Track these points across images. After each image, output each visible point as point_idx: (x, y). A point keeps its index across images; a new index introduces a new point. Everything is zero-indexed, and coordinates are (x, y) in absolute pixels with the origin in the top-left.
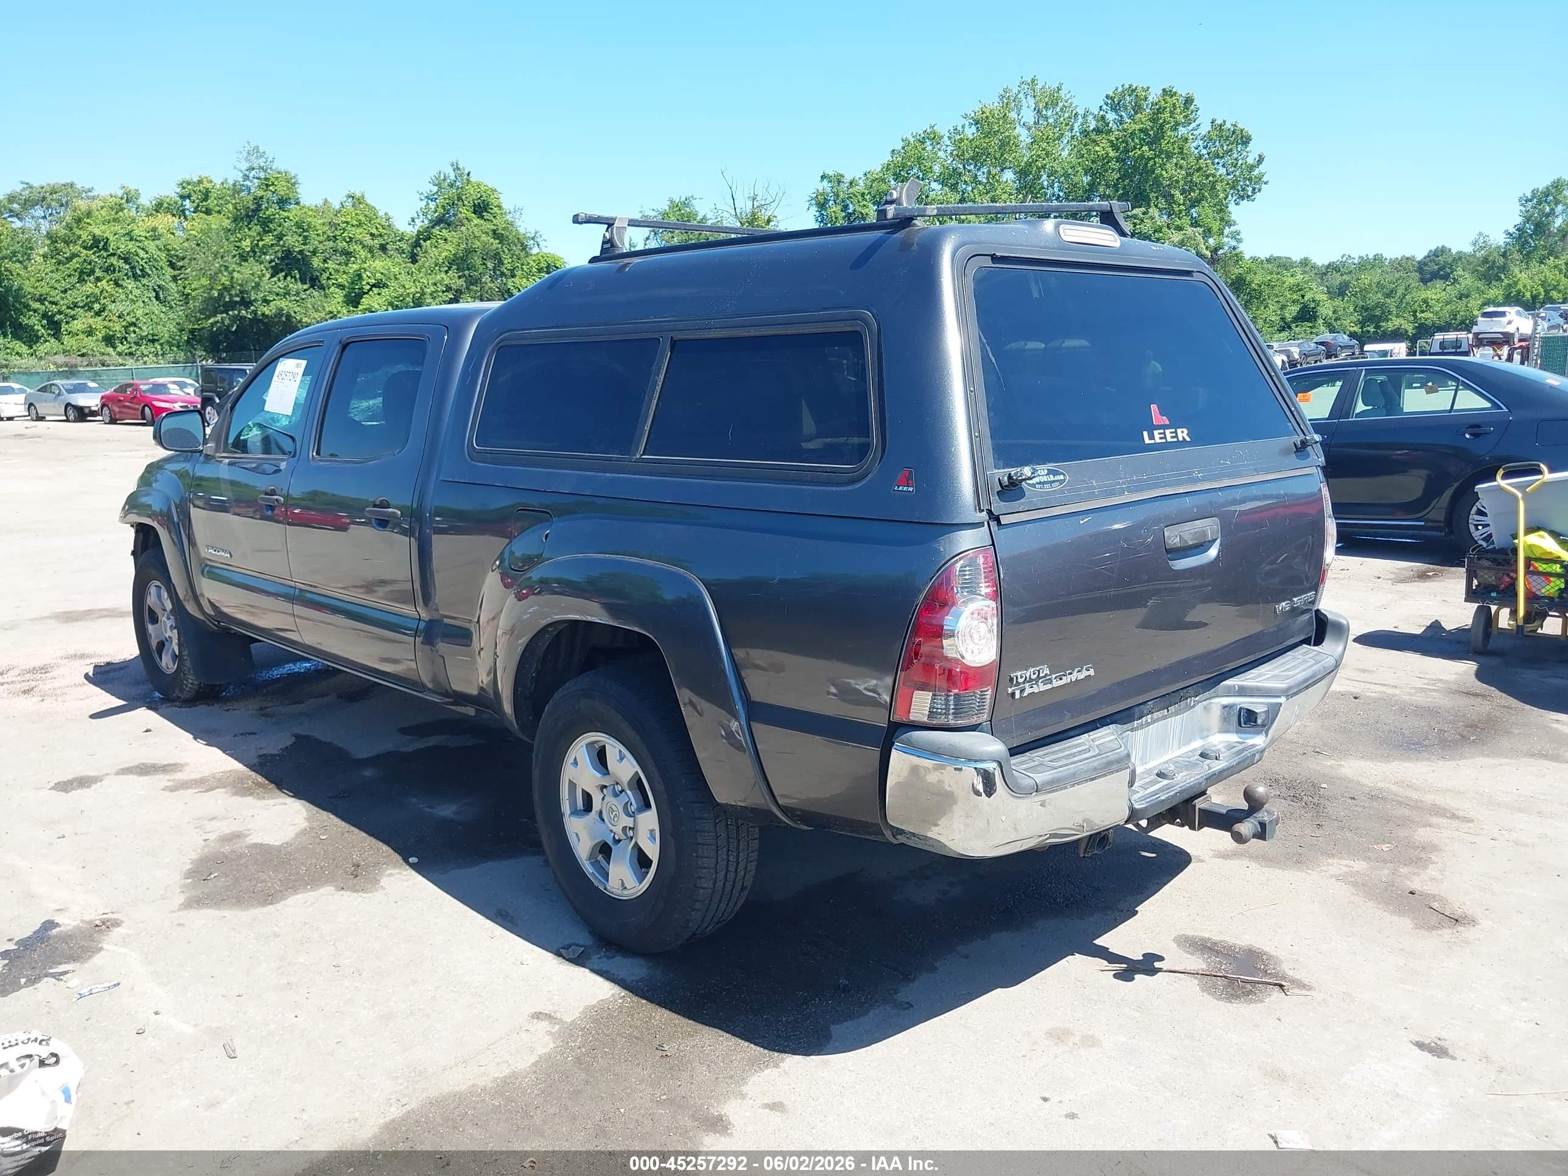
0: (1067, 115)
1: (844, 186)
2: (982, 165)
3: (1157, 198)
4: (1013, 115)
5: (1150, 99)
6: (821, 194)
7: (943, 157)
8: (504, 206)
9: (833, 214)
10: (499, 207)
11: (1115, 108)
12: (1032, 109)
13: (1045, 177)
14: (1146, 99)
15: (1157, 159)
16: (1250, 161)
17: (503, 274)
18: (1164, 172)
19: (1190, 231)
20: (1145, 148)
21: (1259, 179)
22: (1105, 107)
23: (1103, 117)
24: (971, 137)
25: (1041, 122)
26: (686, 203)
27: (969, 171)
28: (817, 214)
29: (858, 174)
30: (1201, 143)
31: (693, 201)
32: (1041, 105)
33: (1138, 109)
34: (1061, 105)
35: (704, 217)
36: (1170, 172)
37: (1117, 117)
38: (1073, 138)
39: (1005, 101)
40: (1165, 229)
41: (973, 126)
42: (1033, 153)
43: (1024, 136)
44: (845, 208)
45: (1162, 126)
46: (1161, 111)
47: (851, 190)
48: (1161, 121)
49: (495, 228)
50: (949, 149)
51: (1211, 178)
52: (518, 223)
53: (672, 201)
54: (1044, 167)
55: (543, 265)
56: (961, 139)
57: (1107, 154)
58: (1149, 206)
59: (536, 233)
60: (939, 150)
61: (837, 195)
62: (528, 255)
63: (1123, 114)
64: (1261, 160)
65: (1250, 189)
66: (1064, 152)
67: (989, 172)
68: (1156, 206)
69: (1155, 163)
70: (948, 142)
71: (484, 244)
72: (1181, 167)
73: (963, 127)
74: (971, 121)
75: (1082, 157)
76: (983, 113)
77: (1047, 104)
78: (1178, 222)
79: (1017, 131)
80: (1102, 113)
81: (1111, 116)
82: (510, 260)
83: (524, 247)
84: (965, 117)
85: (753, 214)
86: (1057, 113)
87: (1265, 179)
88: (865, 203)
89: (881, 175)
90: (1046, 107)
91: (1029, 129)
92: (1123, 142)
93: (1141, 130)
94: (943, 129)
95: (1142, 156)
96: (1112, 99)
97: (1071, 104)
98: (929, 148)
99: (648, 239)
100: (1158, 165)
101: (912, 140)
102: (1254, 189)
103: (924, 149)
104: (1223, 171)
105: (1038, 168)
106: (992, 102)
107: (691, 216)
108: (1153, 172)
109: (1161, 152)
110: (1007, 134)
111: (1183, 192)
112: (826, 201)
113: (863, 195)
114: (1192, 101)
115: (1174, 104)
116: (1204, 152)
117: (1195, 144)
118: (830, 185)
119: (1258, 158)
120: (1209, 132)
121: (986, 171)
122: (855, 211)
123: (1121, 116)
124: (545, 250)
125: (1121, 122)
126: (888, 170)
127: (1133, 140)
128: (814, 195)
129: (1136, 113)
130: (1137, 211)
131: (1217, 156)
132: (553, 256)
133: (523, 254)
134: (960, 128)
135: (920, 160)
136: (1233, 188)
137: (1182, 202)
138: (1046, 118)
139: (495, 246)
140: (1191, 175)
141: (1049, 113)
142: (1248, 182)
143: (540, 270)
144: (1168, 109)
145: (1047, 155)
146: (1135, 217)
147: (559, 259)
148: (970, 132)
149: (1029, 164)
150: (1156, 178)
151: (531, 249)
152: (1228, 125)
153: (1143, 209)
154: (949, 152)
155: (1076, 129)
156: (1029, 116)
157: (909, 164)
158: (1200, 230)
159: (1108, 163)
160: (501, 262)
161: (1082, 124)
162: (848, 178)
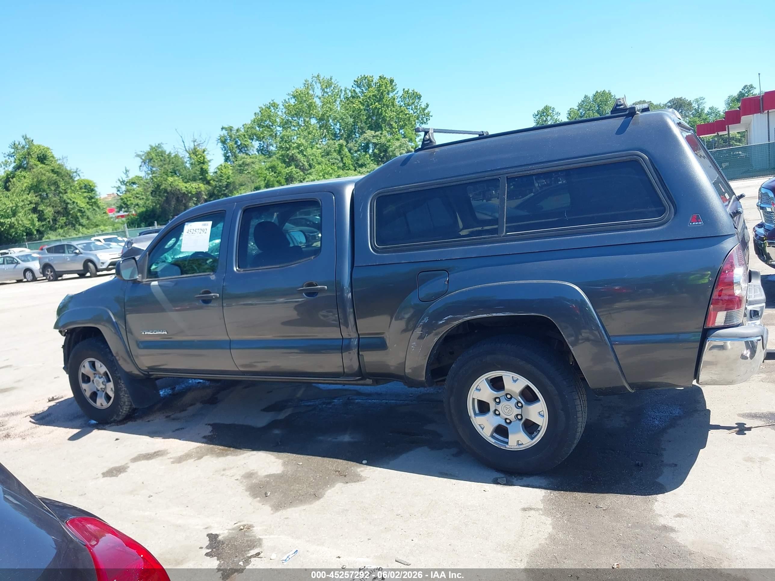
0: (336, 91)
1: (234, 132)
2: (301, 117)
3: (385, 126)
4: (311, 92)
5: (374, 81)
6: (223, 137)
7: (281, 114)
8: (55, 156)
9: (231, 146)
10: (53, 157)
11: (359, 86)
12: (320, 88)
13: (331, 121)
14: (372, 81)
15: (383, 109)
16: (423, 106)
17: (60, 192)
18: (386, 114)
19: (403, 140)
20: (377, 104)
21: (428, 114)
22: (354, 86)
23: (354, 91)
24: (293, 104)
25: (325, 95)
26: (159, 146)
27: (295, 120)
28: (222, 146)
29: (240, 126)
30: (400, 99)
31: (162, 145)
32: (324, 87)
33: (369, 86)
34: (333, 86)
35: (170, 153)
36: (389, 114)
37: (361, 90)
38: (341, 101)
39: (307, 86)
40: (391, 141)
41: (293, 99)
42: (324, 109)
43: (318, 102)
44: (236, 143)
45: (382, 93)
46: (380, 86)
47: (237, 134)
48: (382, 91)
49: (53, 168)
50: (284, 110)
51: (408, 115)
52: (66, 165)
53: (151, 146)
54: (330, 116)
55: (83, 185)
56: (289, 105)
57: (360, 107)
58: (382, 130)
59: (77, 169)
60: (278, 111)
61: (231, 137)
62: (74, 181)
63: (363, 88)
64: (427, 106)
65: (425, 119)
66: (338, 107)
67: (304, 120)
68: (385, 130)
69: (382, 110)
70: (283, 107)
71: (49, 178)
72: (393, 111)
73: (289, 99)
74: (292, 96)
75: (348, 110)
76: (297, 92)
77: (326, 86)
78: (397, 137)
79: (314, 101)
80: (353, 89)
81: (358, 90)
82: (63, 185)
83: (71, 178)
84: (289, 94)
85: (195, 149)
86: (332, 90)
87: (431, 114)
88: (246, 139)
89: (251, 125)
90: (326, 87)
91: (320, 98)
92: (366, 101)
93: (373, 96)
94: (279, 101)
95: (376, 108)
96: (357, 82)
97: (338, 85)
98: (273, 111)
99: (141, 166)
100: (383, 111)
101: (264, 107)
102: (427, 119)
103: (271, 111)
104: (411, 112)
105: (327, 116)
106: (300, 87)
107: (163, 152)
108: (382, 115)
109: (384, 105)
110: (310, 101)
111: (396, 122)
112: (226, 140)
113: (244, 135)
114: (393, 81)
115: (386, 83)
116: (402, 103)
117: (398, 100)
118: (226, 132)
119: (426, 105)
120: (403, 95)
121: (303, 120)
122: (241, 144)
123: (362, 90)
124: (83, 178)
125: (363, 92)
126: (254, 122)
127: (370, 100)
128: (219, 138)
129: (369, 88)
130: (377, 133)
131: (409, 105)
132: (87, 180)
133: (70, 181)
134: (287, 100)
135: (269, 117)
136: (418, 119)
137: (396, 127)
138: (327, 93)
139: (55, 178)
140: (398, 114)
141: (328, 90)
142: (424, 116)
143: (81, 188)
144: (383, 85)
145: (331, 110)
146: (377, 136)
147: (91, 181)
148: (292, 101)
149: (323, 115)
150: (384, 117)
151: (75, 178)
152: (410, 91)
153: (380, 132)
154: (284, 112)
155: (342, 97)
156: (319, 92)
157: (264, 119)
158: (407, 139)
159: (360, 112)
160: (58, 187)
161: (345, 95)
162: (235, 128)
